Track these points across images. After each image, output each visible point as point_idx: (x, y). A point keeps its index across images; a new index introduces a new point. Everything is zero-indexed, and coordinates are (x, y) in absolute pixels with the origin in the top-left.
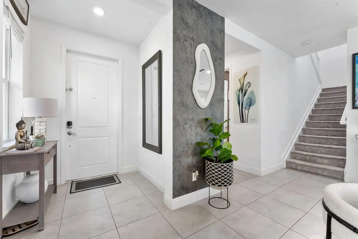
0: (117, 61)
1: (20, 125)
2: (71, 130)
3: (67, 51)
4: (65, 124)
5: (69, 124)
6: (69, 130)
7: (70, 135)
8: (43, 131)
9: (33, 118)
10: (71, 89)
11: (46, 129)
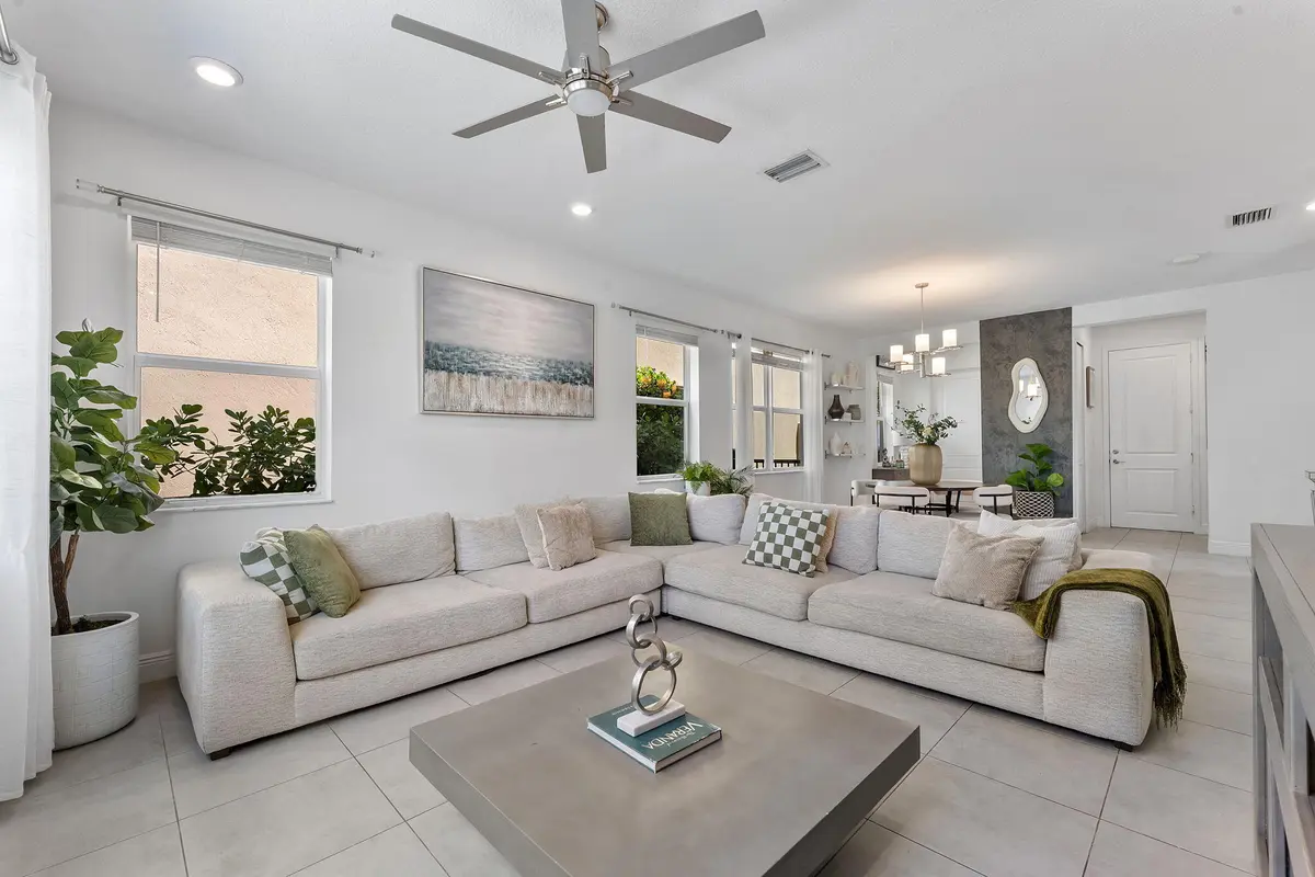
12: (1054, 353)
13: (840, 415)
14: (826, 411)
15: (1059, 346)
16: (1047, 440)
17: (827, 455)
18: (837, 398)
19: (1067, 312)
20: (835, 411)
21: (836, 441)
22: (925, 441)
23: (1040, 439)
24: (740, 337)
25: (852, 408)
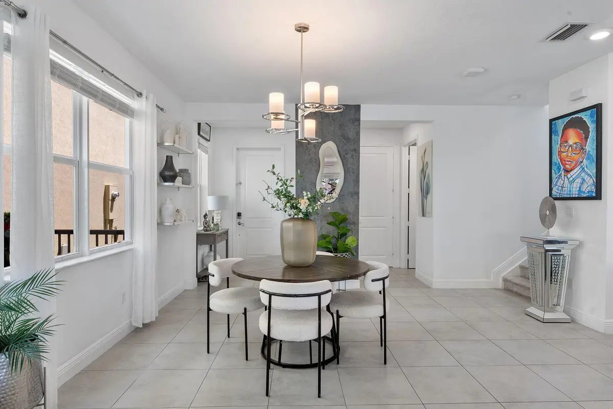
0: (279, 149)
1: (205, 216)
2: (241, 221)
3: (237, 149)
4: (235, 215)
5: (239, 215)
6: (239, 220)
7: (240, 224)
8: (219, 221)
9: (214, 211)
10: (240, 183)
11: (221, 219)
12: (347, 139)
13: (172, 179)
14: (159, 172)
15: (351, 135)
16: (343, 209)
17: (160, 224)
18: (169, 160)
19: (358, 108)
20: (168, 173)
21: (169, 208)
22: (301, 215)
23: (337, 209)
24: (23, 15)
25: (184, 172)
